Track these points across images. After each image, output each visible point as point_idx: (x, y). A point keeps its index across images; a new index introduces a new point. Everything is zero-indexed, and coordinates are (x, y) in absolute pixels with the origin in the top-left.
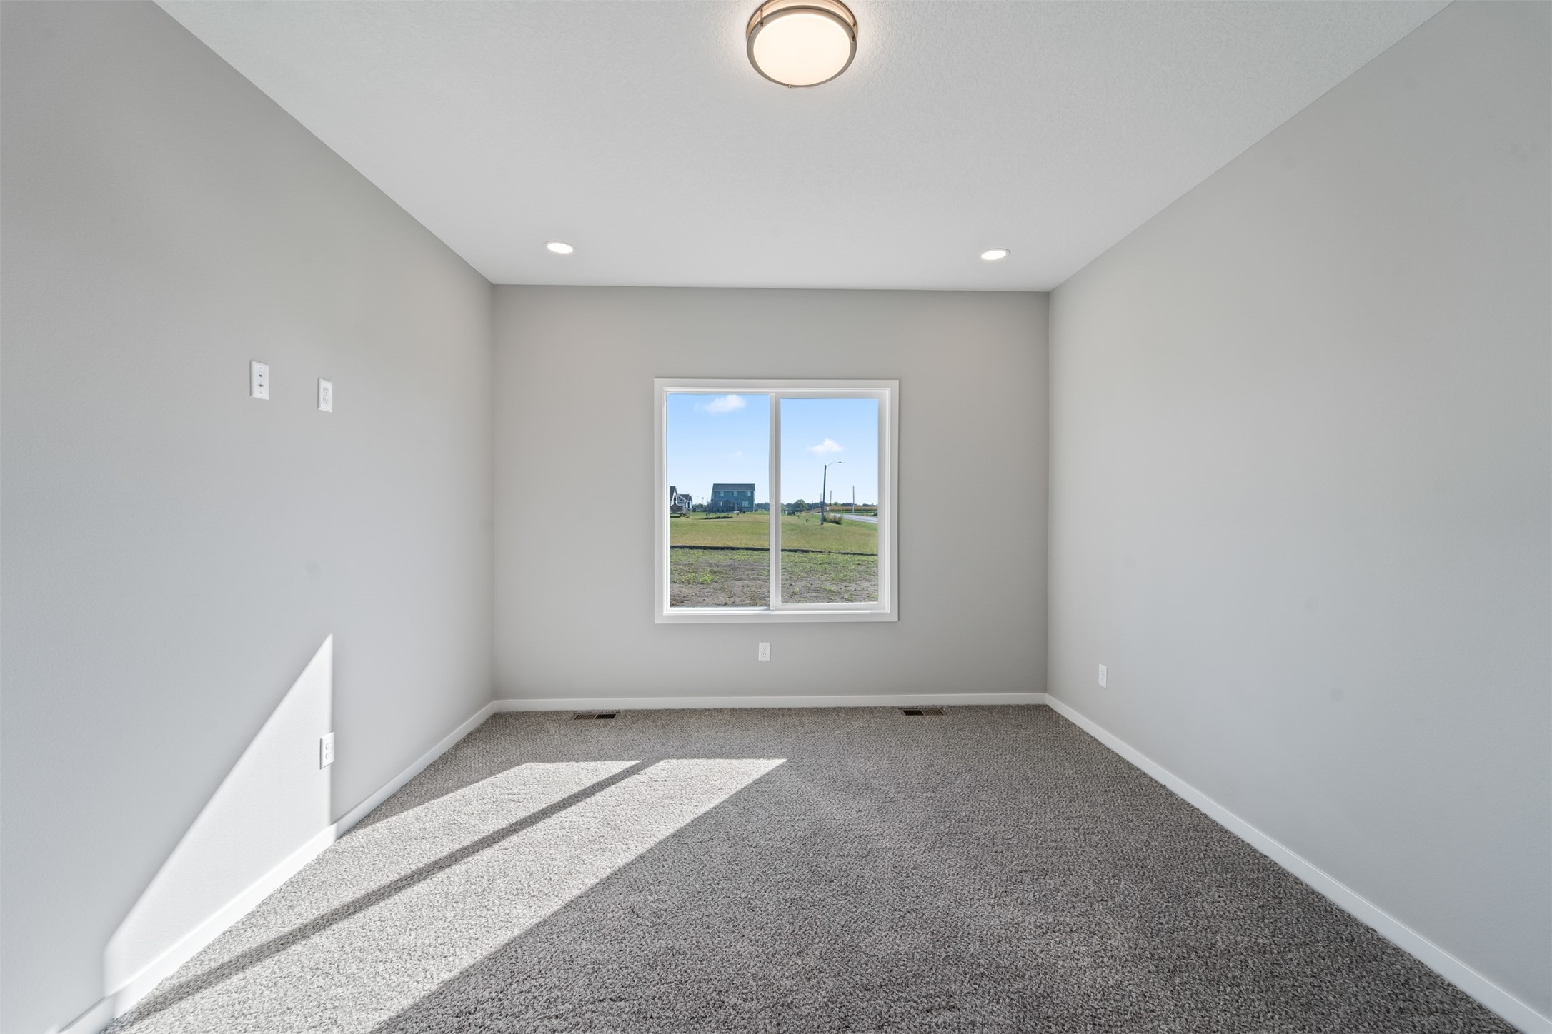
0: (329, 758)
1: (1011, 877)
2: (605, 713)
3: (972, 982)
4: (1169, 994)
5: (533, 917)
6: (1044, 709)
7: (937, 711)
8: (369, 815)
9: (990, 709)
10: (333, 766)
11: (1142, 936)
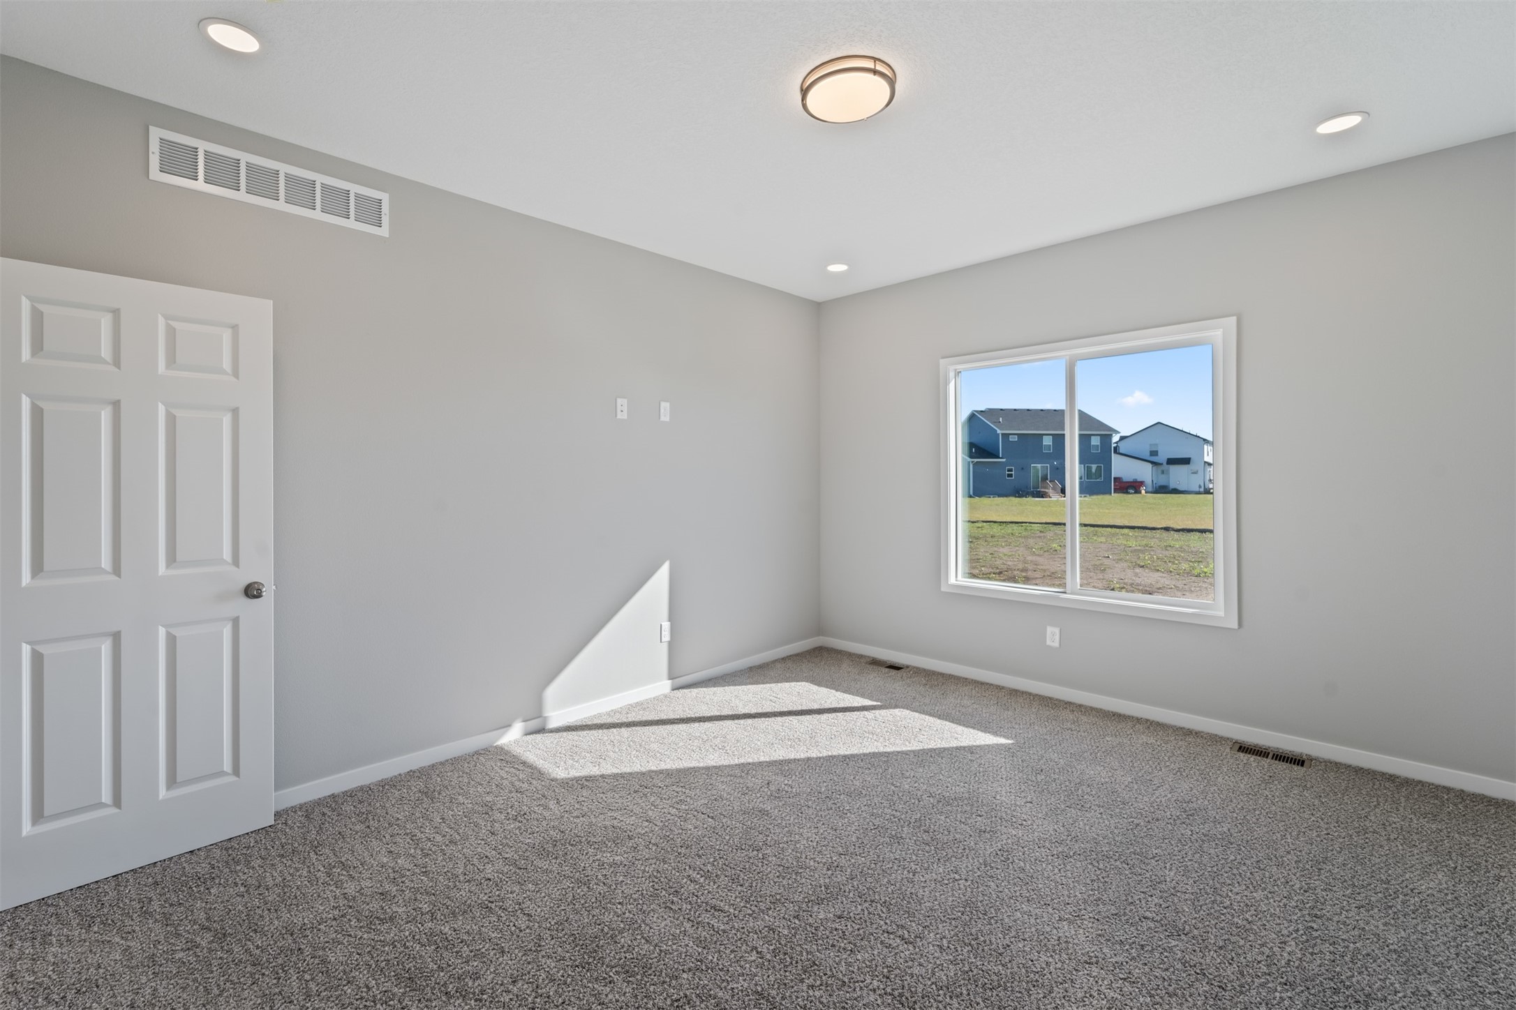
0: (666, 637)
2: (896, 665)
5: (716, 762)
7: (1297, 760)
8: (704, 682)
10: (670, 644)
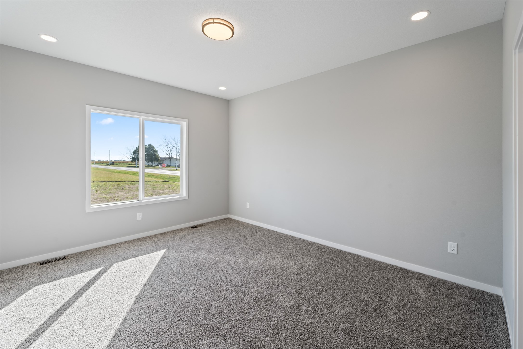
1: (252, 255)
2: (58, 258)
3: (261, 275)
4: (292, 261)
6: (228, 219)
7: (201, 225)
9: (216, 221)
11: (282, 255)
